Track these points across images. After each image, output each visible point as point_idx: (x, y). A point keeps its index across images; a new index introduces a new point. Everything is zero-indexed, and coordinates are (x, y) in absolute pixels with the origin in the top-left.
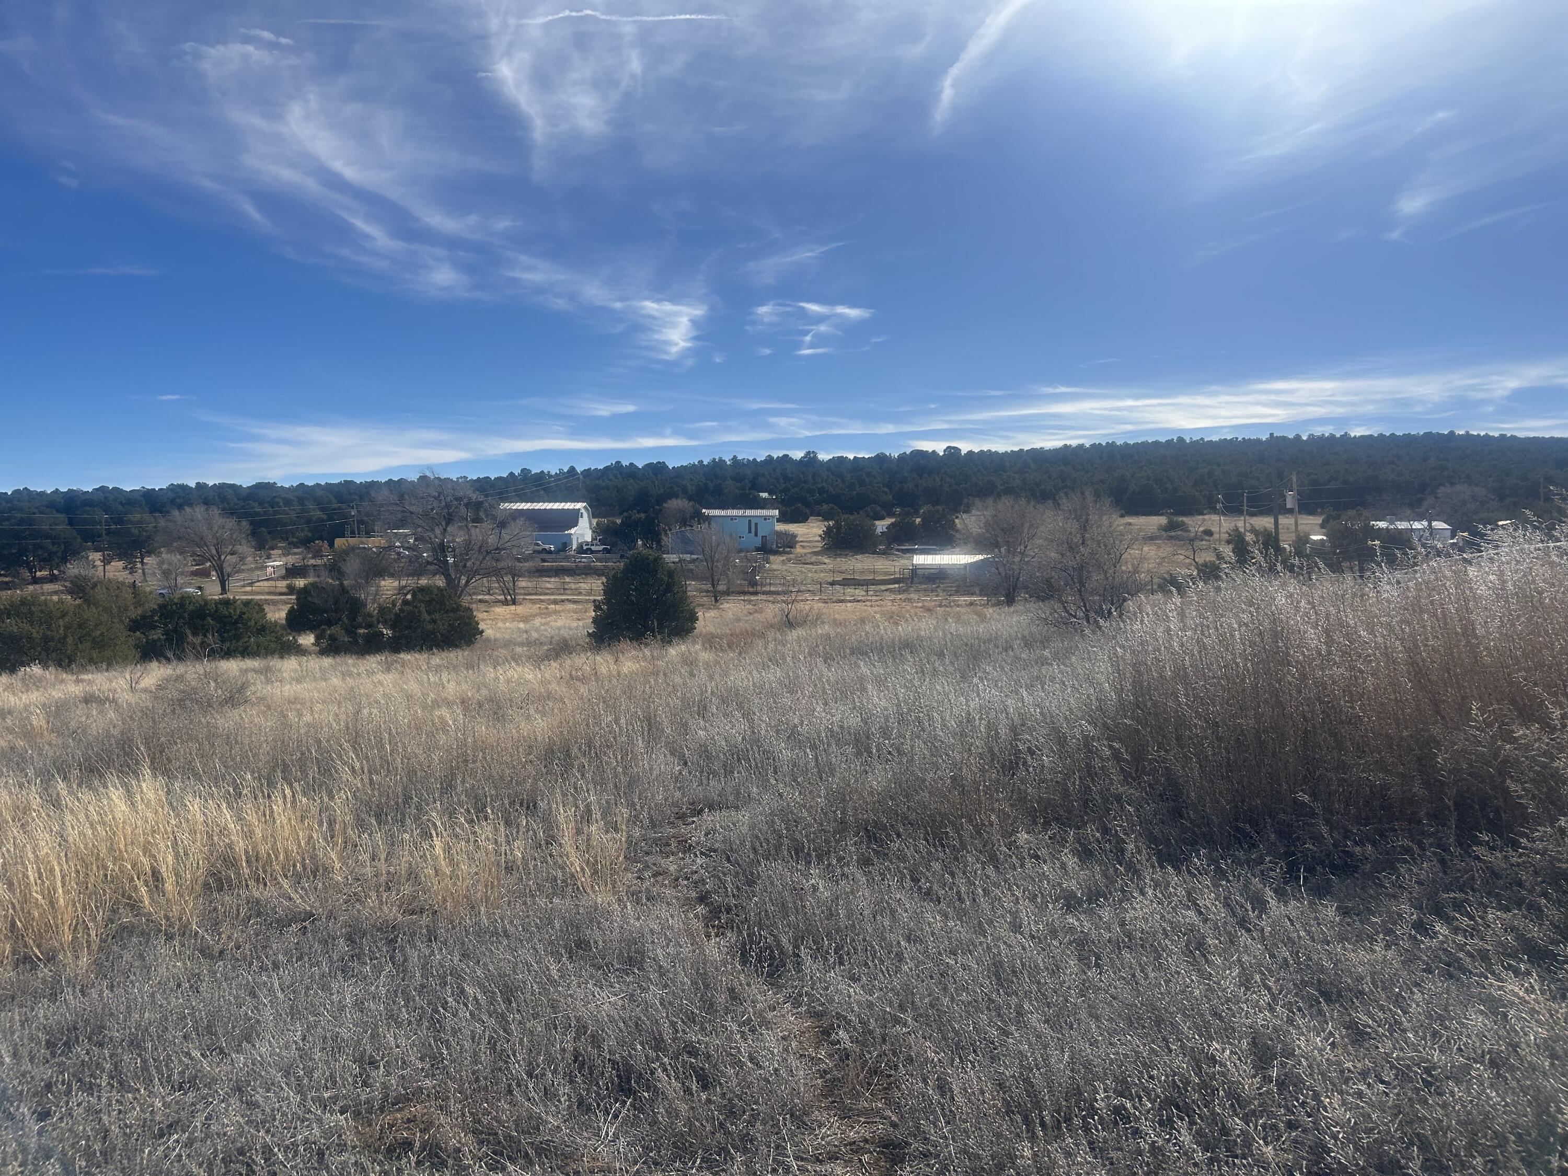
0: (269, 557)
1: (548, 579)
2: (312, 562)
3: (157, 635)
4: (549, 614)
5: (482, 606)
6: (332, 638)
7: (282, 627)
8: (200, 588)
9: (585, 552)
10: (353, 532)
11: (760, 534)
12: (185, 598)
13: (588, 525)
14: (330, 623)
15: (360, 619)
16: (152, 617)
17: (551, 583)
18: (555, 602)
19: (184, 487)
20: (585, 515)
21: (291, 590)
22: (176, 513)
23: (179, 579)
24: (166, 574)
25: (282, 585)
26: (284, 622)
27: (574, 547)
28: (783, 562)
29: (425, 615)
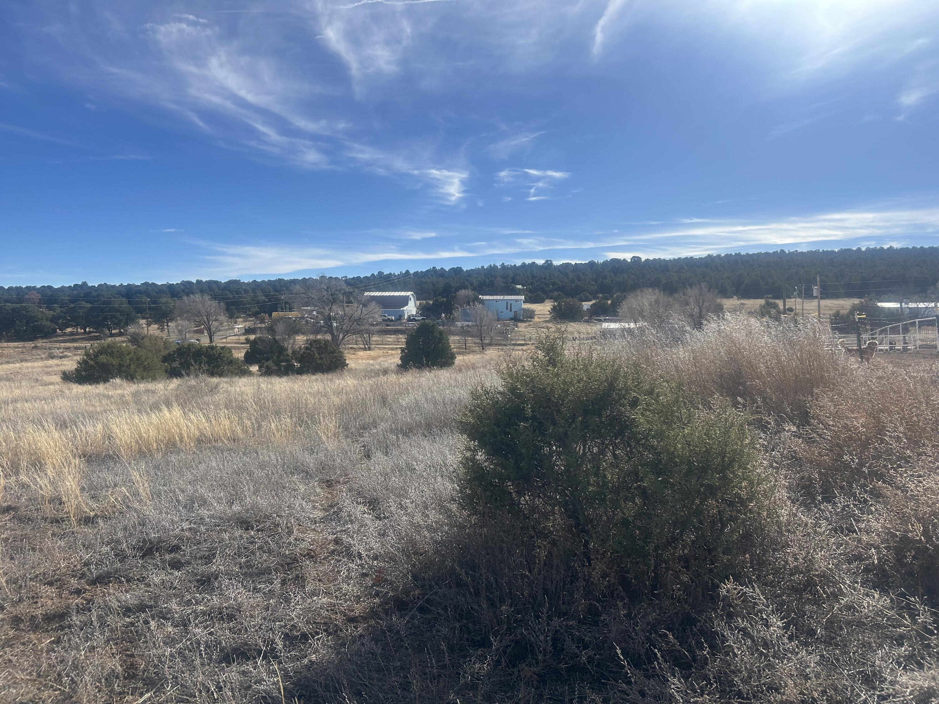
0: (236, 323)
1: (389, 336)
2: (259, 325)
3: (176, 364)
5: (352, 351)
6: (268, 367)
7: (242, 361)
8: (198, 340)
9: (412, 320)
10: (282, 309)
11: (513, 311)
12: (191, 345)
13: (414, 305)
14: (267, 359)
15: (282, 357)
16: (173, 355)
17: (391, 338)
18: (392, 349)
19: (190, 283)
20: (412, 299)
21: (248, 341)
22: (185, 298)
23: (187, 334)
24: (180, 332)
25: (243, 338)
26: (243, 359)
27: (406, 317)
28: (526, 327)
29: (317, 355)
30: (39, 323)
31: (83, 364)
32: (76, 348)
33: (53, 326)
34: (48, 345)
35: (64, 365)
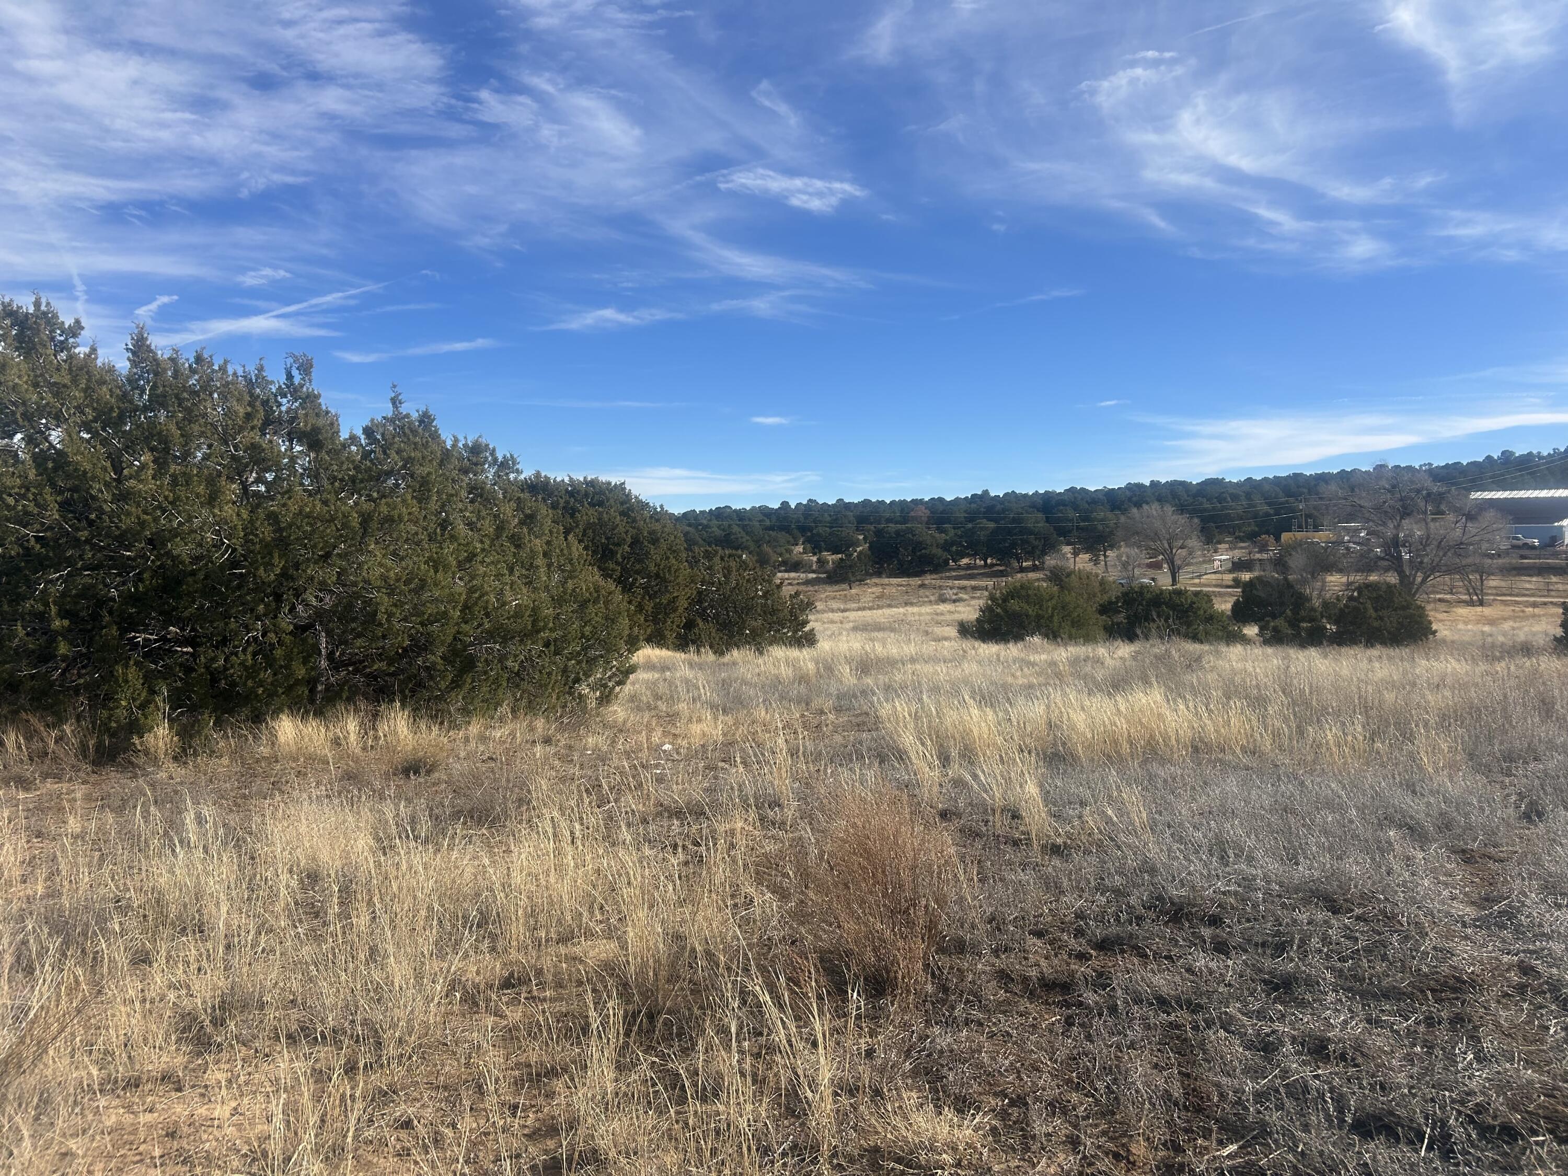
0: (1216, 551)
1: (1528, 578)
2: (1258, 556)
3: (1120, 618)
4: (1527, 618)
5: (1442, 607)
6: (1276, 630)
7: (1228, 617)
8: (1153, 579)
10: (1300, 527)
12: (1143, 587)
14: (1274, 617)
15: (1303, 613)
16: (1117, 602)
19: (1140, 486)
21: (1237, 583)
22: (1135, 510)
23: (1136, 570)
24: (1125, 565)
25: (1229, 578)
26: (1229, 613)
27: (1566, 541)
29: (1371, 612)
30: (927, 552)
31: (987, 611)
32: (974, 588)
33: (946, 555)
34: (939, 583)
35: (959, 612)
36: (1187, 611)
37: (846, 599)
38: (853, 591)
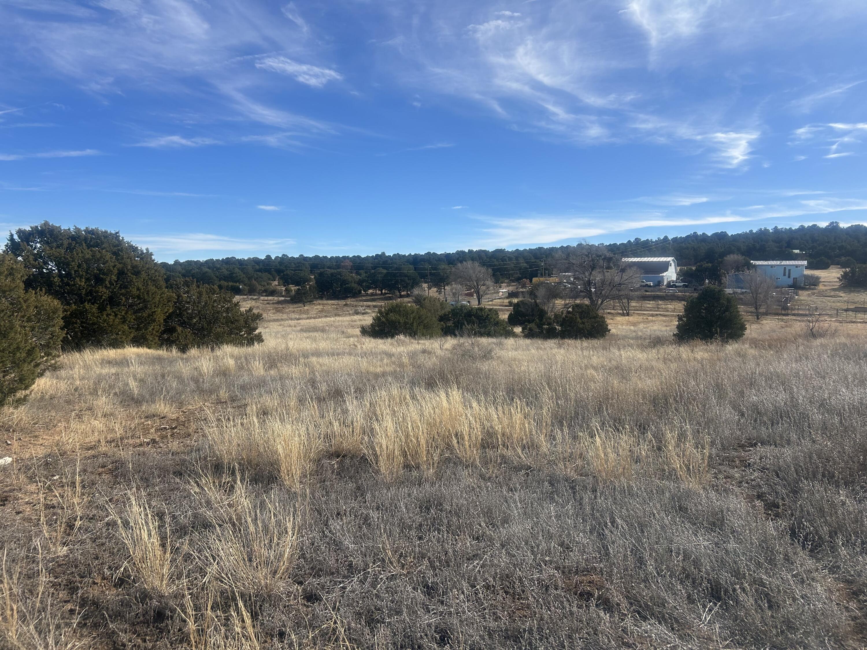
0: (500, 287)
1: (648, 302)
2: (521, 290)
3: (450, 324)
4: (649, 322)
5: (609, 316)
6: (530, 329)
7: (506, 322)
8: (469, 302)
9: (672, 286)
10: (542, 275)
11: (792, 277)
12: (463, 306)
13: (674, 270)
14: (529, 322)
15: (544, 320)
16: (448, 315)
17: (650, 304)
18: (652, 315)
19: (463, 252)
20: (673, 264)
21: (511, 304)
22: (459, 265)
23: (460, 297)
24: (454, 294)
25: (506, 301)
26: (507, 320)
27: (665, 283)
28: (809, 295)
29: (579, 319)
30: (349, 285)
31: (377, 319)
32: (375, 306)
33: (359, 288)
34: (355, 303)
35: (365, 320)
36: (485, 319)
37: (301, 313)
38: (306, 308)
